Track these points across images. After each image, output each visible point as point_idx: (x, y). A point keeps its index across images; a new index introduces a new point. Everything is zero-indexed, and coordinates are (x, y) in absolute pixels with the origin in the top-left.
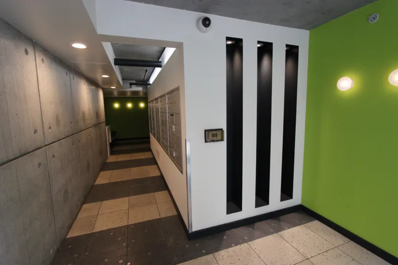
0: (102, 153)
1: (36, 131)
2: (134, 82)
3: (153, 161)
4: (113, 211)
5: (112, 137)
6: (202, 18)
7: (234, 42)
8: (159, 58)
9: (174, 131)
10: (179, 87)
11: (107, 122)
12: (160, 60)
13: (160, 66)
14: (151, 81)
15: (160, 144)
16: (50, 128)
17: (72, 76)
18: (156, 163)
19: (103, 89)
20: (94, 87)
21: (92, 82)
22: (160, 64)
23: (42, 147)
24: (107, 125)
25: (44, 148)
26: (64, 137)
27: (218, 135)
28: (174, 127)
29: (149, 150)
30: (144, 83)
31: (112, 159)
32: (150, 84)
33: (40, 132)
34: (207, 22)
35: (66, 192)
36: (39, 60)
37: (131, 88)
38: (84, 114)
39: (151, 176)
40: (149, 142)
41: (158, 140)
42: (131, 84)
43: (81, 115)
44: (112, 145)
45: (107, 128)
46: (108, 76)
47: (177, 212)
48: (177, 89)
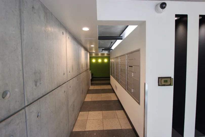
0: (88, 85)
1: (64, 74)
2: (104, 49)
3: (113, 91)
4: (94, 119)
5: (92, 76)
6: (160, 4)
7: (179, 18)
8: (121, 34)
9: (132, 77)
10: (140, 49)
11: (90, 69)
12: (121, 36)
13: (121, 39)
14: (113, 48)
15: (119, 83)
16: (70, 72)
17: (79, 46)
18: (114, 92)
19: (90, 53)
20: (86, 52)
21: (86, 49)
22: (121, 38)
23: (66, 82)
24: (90, 70)
25: (67, 82)
26: (74, 77)
27: (168, 81)
28: (133, 74)
29: (109, 84)
30: (109, 49)
31: (92, 88)
32: (112, 50)
33: (66, 74)
34: (164, 6)
35: (74, 106)
36: (67, 37)
37: (102, 52)
38: (82, 65)
39: (112, 100)
40: (109, 80)
41: (117, 80)
42: (103, 50)
43: (81, 66)
44: (92, 80)
45: (90, 71)
46: (94, 46)
47: (132, 127)
48: (139, 50)
